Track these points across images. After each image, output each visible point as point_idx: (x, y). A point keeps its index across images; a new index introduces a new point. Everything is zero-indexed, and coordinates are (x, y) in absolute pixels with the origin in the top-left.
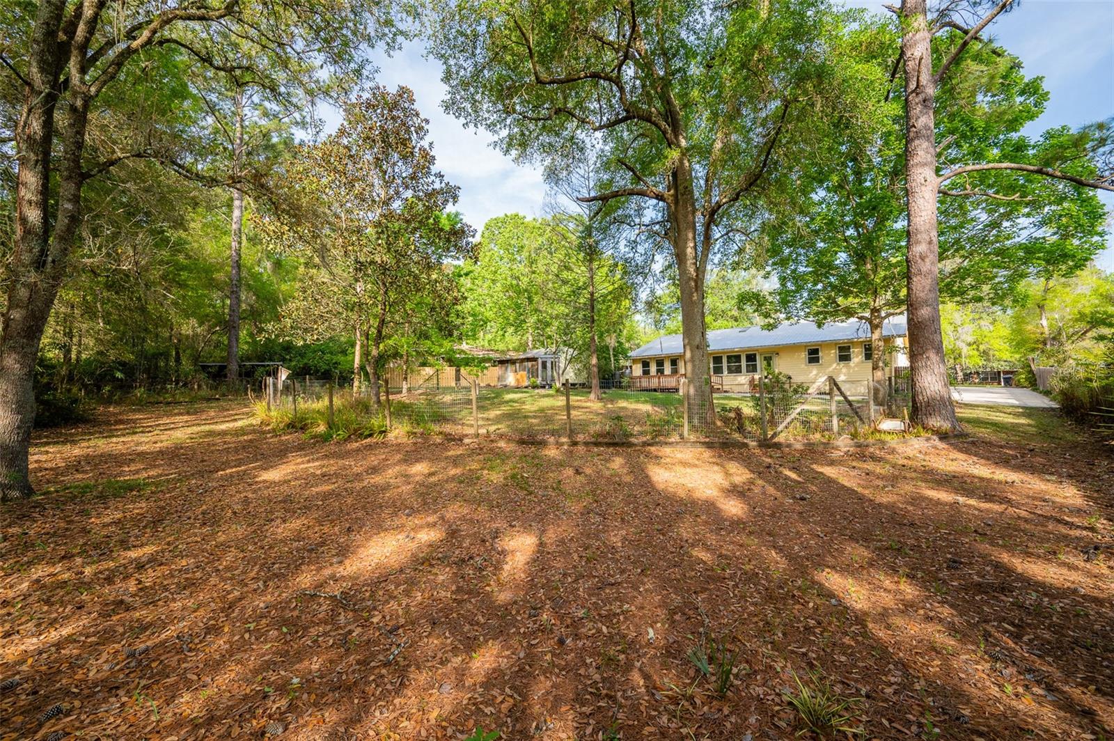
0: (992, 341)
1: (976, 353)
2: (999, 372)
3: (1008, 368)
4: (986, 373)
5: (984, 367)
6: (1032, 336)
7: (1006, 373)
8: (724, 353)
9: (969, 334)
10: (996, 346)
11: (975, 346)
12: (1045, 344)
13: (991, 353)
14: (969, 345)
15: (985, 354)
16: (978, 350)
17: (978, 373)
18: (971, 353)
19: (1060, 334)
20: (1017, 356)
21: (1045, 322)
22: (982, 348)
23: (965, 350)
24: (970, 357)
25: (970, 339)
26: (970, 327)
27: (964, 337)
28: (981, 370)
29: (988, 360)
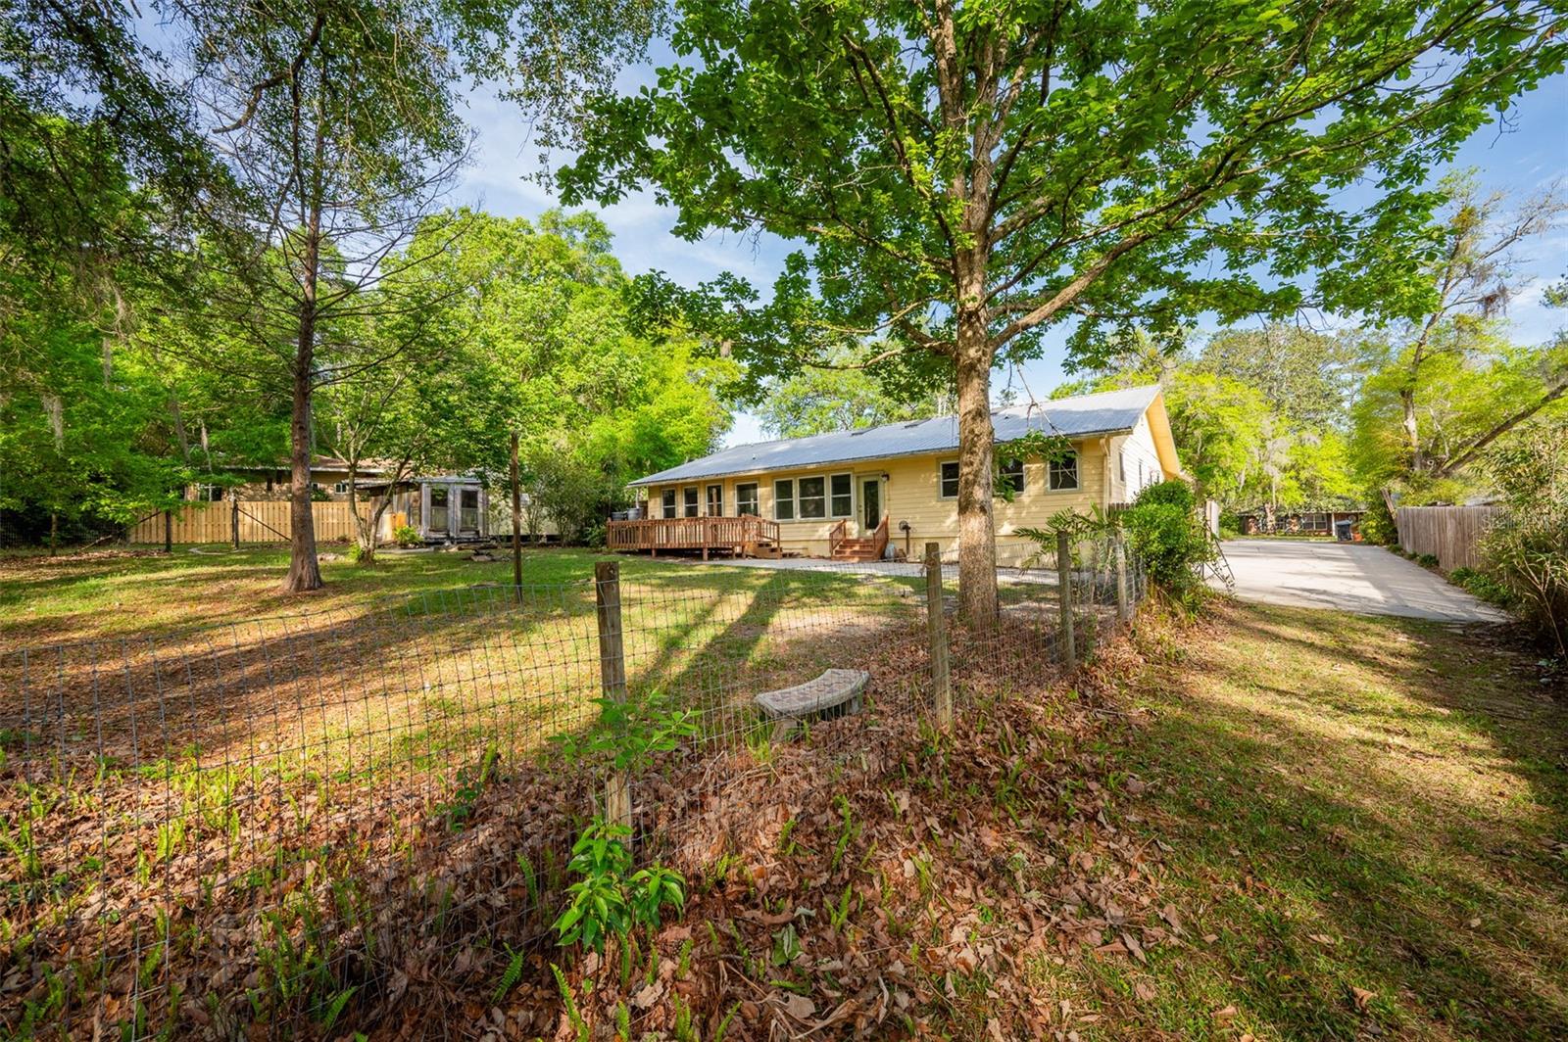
0: (1320, 465)
1: (1294, 484)
2: (1329, 515)
3: (1342, 509)
4: (1310, 516)
5: (1308, 507)
6: (1390, 450)
7: (1340, 516)
8: (795, 474)
9: (1283, 451)
10: (1326, 473)
11: (1293, 473)
12: (1412, 465)
13: (1318, 483)
14: (1285, 470)
15: (1308, 486)
16: (1297, 479)
17: (1296, 516)
18: (1286, 484)
19: (1436, 446)
20: (1360, 488)
21: (1412, 424)
22: (1304, 475)
23: (1278, 478)
24: (1286, 490)
25: (1286, 461)
26: (1287, 441)
27: (1276, 457)
28: (1302, 511)
29: (1312, 496)
